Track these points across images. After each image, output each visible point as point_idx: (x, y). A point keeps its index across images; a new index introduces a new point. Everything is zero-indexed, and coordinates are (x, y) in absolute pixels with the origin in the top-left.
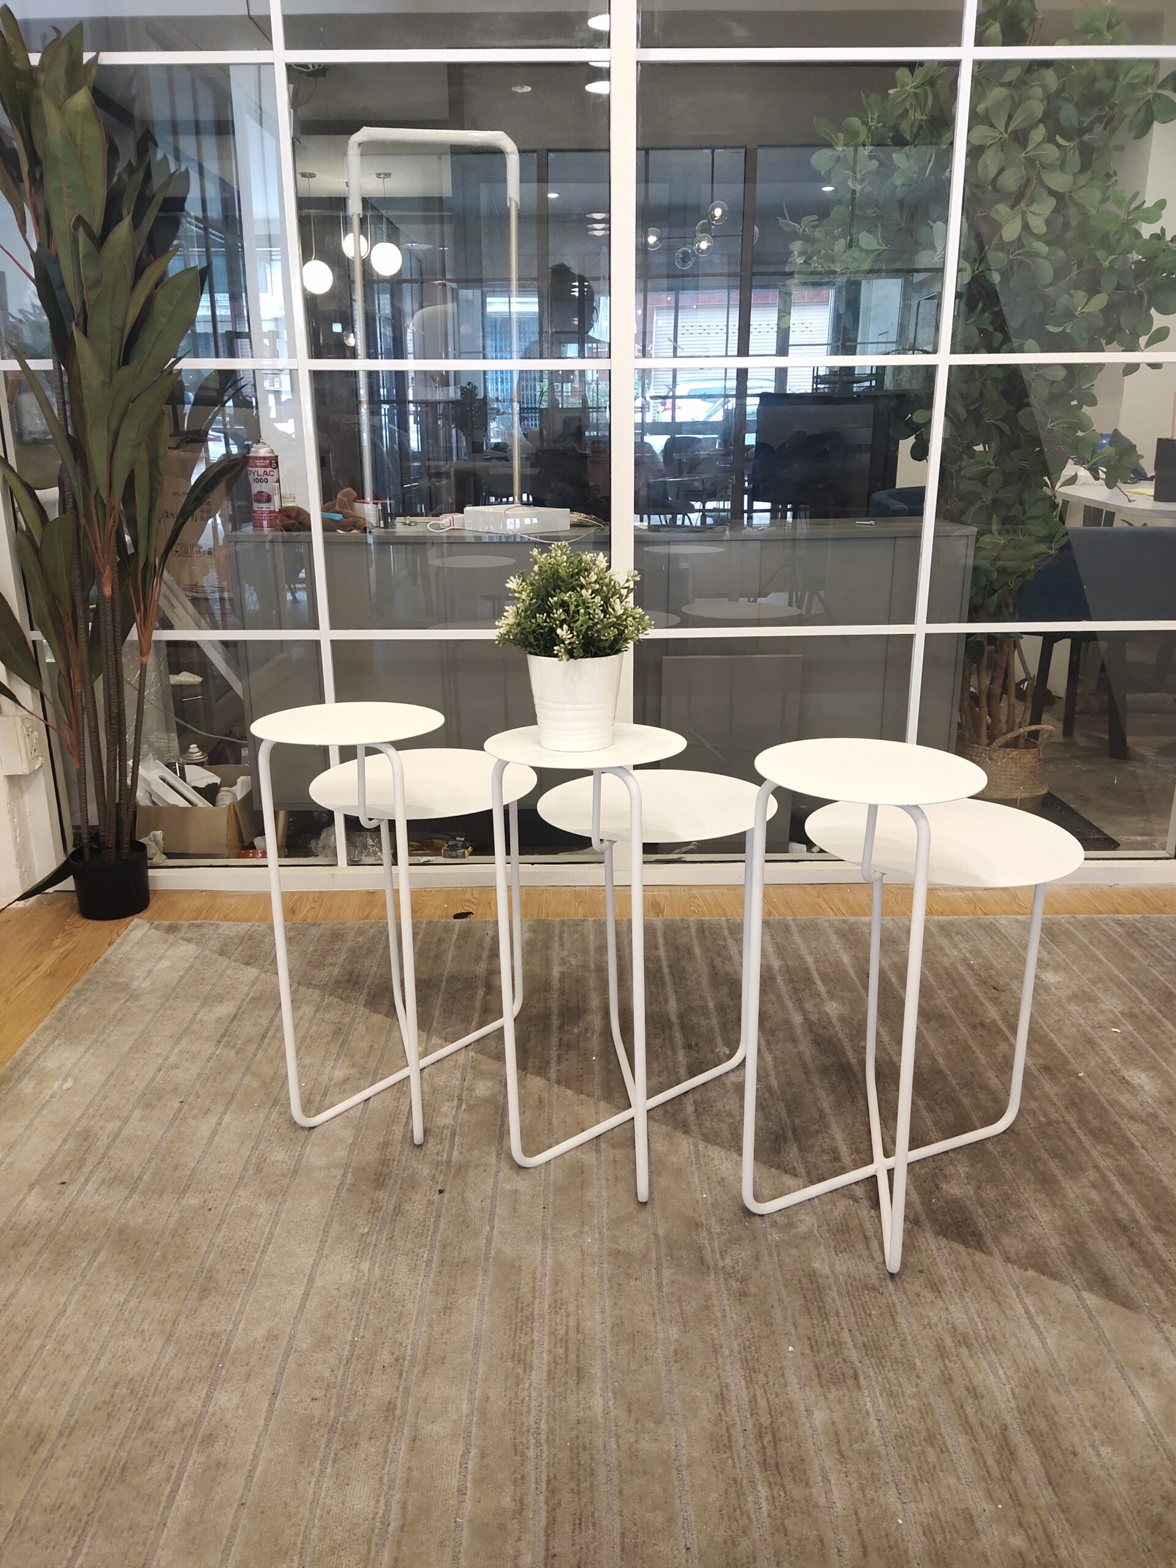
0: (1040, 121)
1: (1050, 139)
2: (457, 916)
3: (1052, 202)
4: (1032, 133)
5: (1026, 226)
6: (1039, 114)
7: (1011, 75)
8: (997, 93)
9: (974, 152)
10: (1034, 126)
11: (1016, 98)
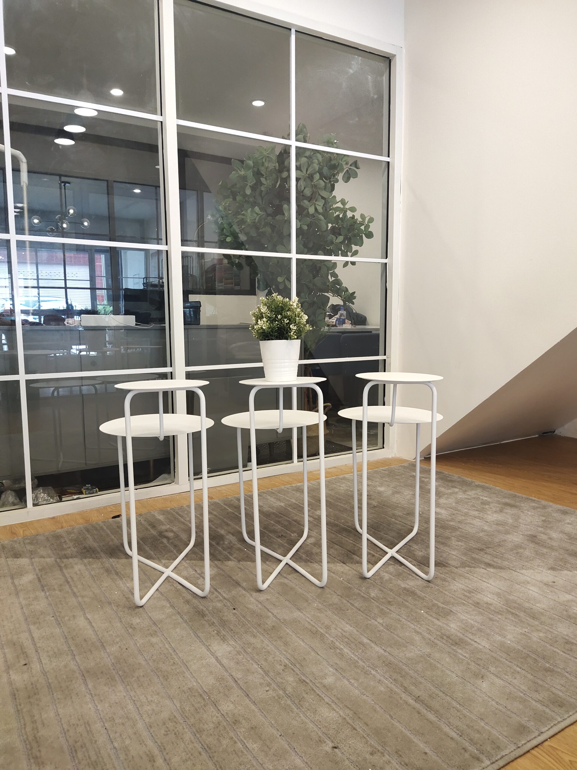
0: (318, 172)
1: (321, 178)
2: (114, 517)
3: (323, 201)
4: (315, 176)
5: (316, 209)
6: (317, 169)
7: (308, 154)
8: (304, 160)
9: (298, 180)
10: (315, 173)
11: (310, 163)
